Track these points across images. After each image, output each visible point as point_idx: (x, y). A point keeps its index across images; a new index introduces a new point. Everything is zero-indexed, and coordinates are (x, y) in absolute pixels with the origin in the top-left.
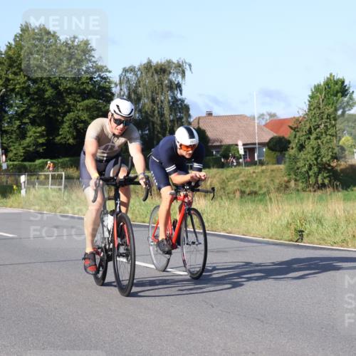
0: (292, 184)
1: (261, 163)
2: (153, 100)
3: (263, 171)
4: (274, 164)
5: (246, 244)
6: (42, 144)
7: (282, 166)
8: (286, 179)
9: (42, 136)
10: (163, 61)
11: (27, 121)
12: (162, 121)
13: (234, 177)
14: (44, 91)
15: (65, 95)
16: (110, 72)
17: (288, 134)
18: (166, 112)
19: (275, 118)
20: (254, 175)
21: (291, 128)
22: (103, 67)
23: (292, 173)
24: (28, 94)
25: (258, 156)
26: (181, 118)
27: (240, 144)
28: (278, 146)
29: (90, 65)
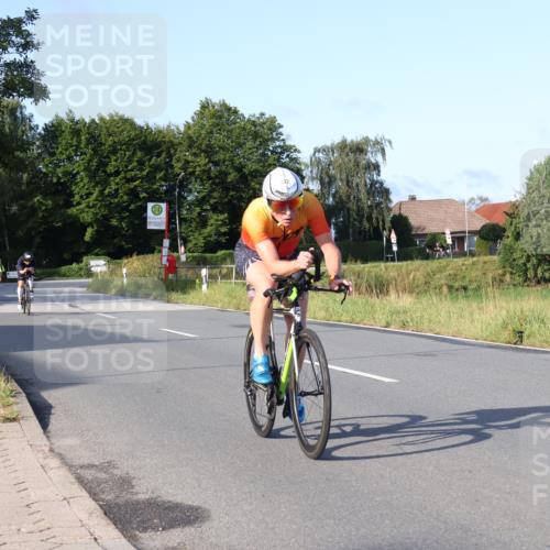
0: (508, 277)
1: (472, 254)
2: (348, 183)
3: (473, 264)
4: (486, 255)
5: (456, 347)
6: (225, 234)
7: (495, 258)
8: (500, 272)
9: (224, 224)
10: (359, 139)
11: (208, 207)
12: (358, 207)
13: (440, 270)
14: (227, 174)
15: (249, 178)
16: (299, 152)
17: (502, 221)
18: (363, 196)
19: (486, 203)
20: (464, 268)
21: (506, 213)
22: (291, 147)
23: (507, 265)
24: (209, 178)
25: (468, 246)
26: (379, 204)
27: (448, 232)
28: (491, 234)
29: (278, 143)
